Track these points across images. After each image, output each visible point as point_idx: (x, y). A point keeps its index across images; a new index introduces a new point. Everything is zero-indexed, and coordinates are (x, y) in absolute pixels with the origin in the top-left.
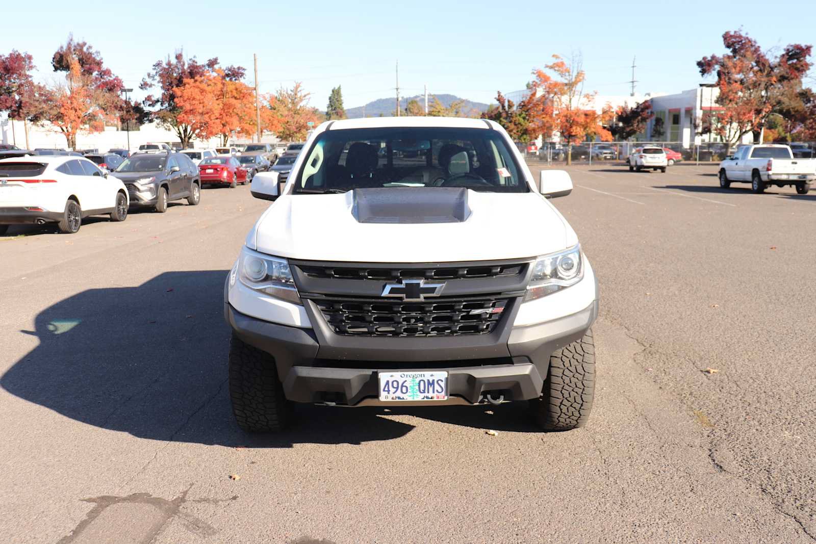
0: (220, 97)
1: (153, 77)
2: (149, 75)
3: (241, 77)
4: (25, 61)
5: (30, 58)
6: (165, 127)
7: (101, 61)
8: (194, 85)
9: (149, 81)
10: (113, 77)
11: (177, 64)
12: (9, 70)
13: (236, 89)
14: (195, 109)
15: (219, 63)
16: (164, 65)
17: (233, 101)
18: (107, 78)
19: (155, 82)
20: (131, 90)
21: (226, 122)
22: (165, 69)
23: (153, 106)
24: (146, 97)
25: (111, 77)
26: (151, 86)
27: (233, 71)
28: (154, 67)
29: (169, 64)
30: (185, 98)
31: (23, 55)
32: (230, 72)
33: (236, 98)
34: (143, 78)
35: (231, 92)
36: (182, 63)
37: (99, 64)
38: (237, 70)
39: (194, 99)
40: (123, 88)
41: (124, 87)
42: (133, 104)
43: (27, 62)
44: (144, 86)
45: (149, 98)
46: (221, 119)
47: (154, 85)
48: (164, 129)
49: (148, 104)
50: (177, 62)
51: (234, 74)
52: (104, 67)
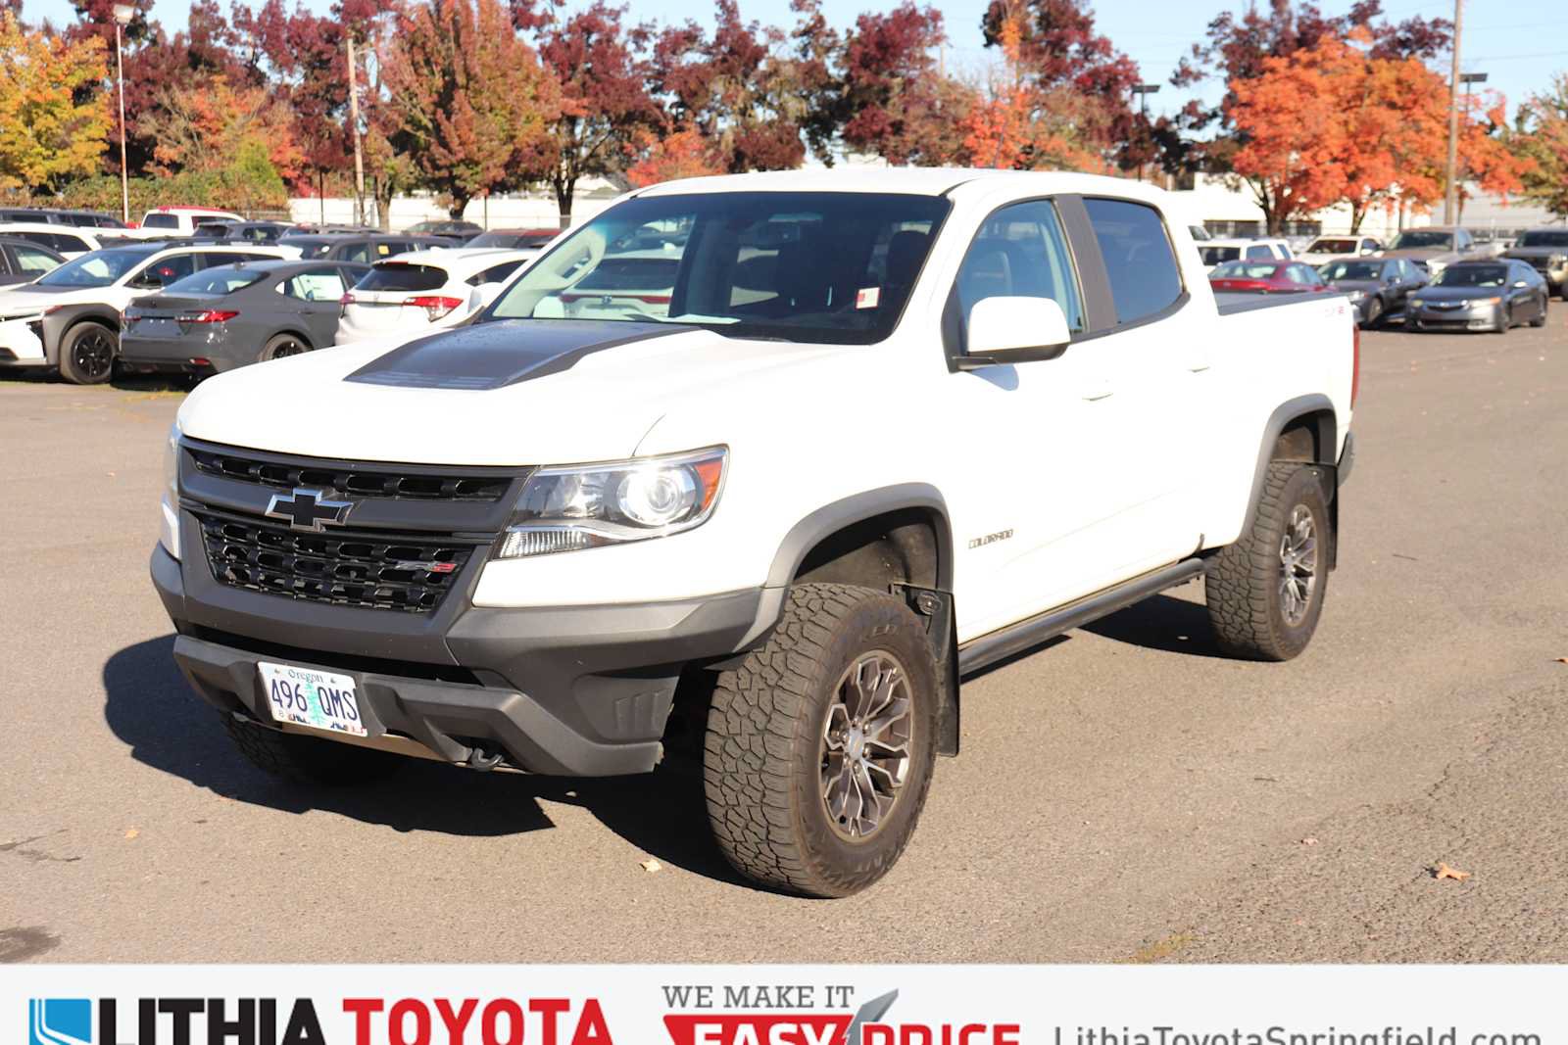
0: (1352, 104)
1: (1206, 54)
2: (1196, 49)
3: (1440, 45)
4: (926, 26)
5: (936, 16)
6: (1226, 182)
7: (1090, 19)
8: (1289, 73)
9: (1195, 64)
10: (1116, 57)
11: (1272, 20)
12: (888, 47)
13: (1399, 82)
14: (1280, 136)
15: (1381, 12)
16: (1238, 22)
17: (1383, 114)
18: (1100, 60)
19: (1209, 68)
20: (1155, 89)
21: (1359, 169)
22: (1237, 32)
23: (1199, 128)
24: (1186, 104)
25: (1108, 55)
26: (1197, 77)
27: (1418, 31)
28: (1210, 29)
29: (1251, 19)
30: (1260, 107)
31: (922, 12)
32: (1409, 35)
33: (1392, 105)
34: (1182, 58)
35: (1385, 88)
36: (1286, 16)
37: (1084, 25)
38: (1429, 29)
39: (1280, 110)
40: (1138, 84)
41: (1141, 81)
42: (1153, 122)
43: (931, 28)
44: (1183, 77)
45: (1191, 108)
46: (1345, 161)
47: (1206, 74)
48: (1224, 186)
49: (1188, 123)
50: (1274, 13)
51: (1423, 38)
52: (1097, 32)
